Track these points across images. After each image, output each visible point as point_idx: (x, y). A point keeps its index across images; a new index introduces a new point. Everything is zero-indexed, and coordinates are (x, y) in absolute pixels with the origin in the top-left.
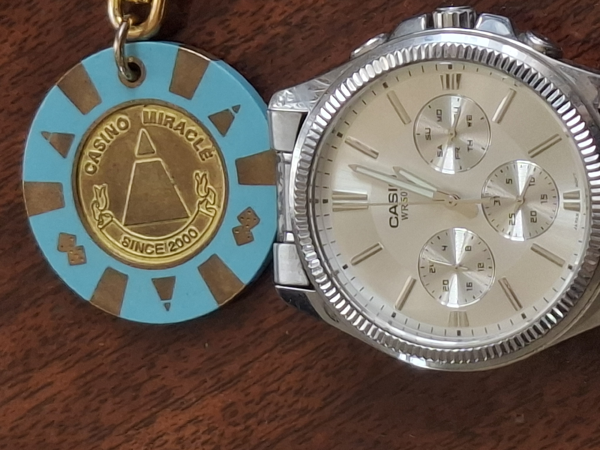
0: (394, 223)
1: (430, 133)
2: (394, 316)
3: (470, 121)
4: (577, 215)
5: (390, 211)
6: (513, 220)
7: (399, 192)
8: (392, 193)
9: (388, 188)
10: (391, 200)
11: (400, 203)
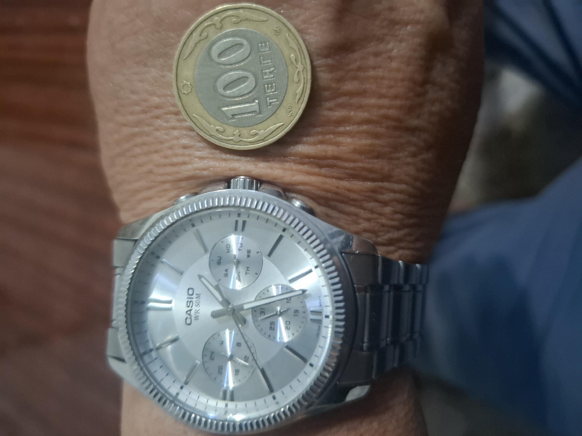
1: (220, 259)
2: (182, 388)
3: (249, 254)
4: (319, 327)
5: (187, 313)
6: (273, 326)
7: (194, 300)
8: (190, 300)
9: (187, 296)
10: (188, 305)
11: (194, 308)
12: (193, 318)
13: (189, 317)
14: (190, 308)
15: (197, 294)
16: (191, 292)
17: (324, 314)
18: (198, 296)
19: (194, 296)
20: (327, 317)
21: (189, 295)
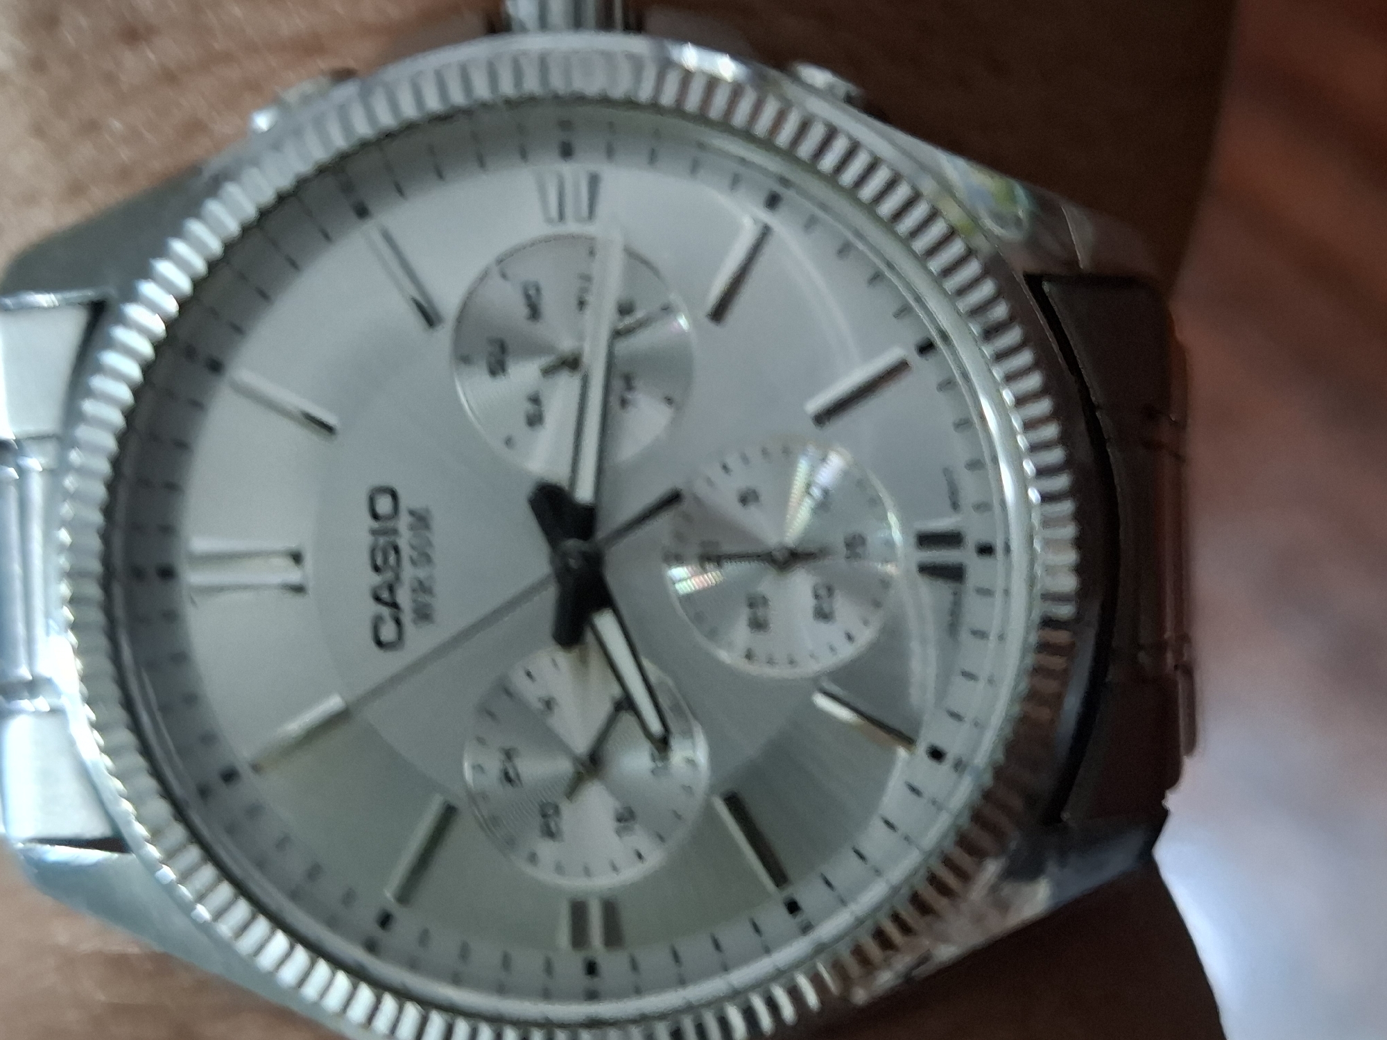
0: (388, 632)
1: (502, 353)
2: (385, 920)
4: (957, 594)
5: (378, 599)
6: (760, 612)
7: (405, 540)
8: (382, 540)
9: (370, 522)
10: (379, 562)
11: (409, 573)
12: (407, 617)
13: (385, 611)
14: (389, 575)
15: (412, 513)
16: (384, 505)
17: (972, 539)
18: (421, 520)
19: (404, 522)
20: (986, 550)
21: (375, 516)
